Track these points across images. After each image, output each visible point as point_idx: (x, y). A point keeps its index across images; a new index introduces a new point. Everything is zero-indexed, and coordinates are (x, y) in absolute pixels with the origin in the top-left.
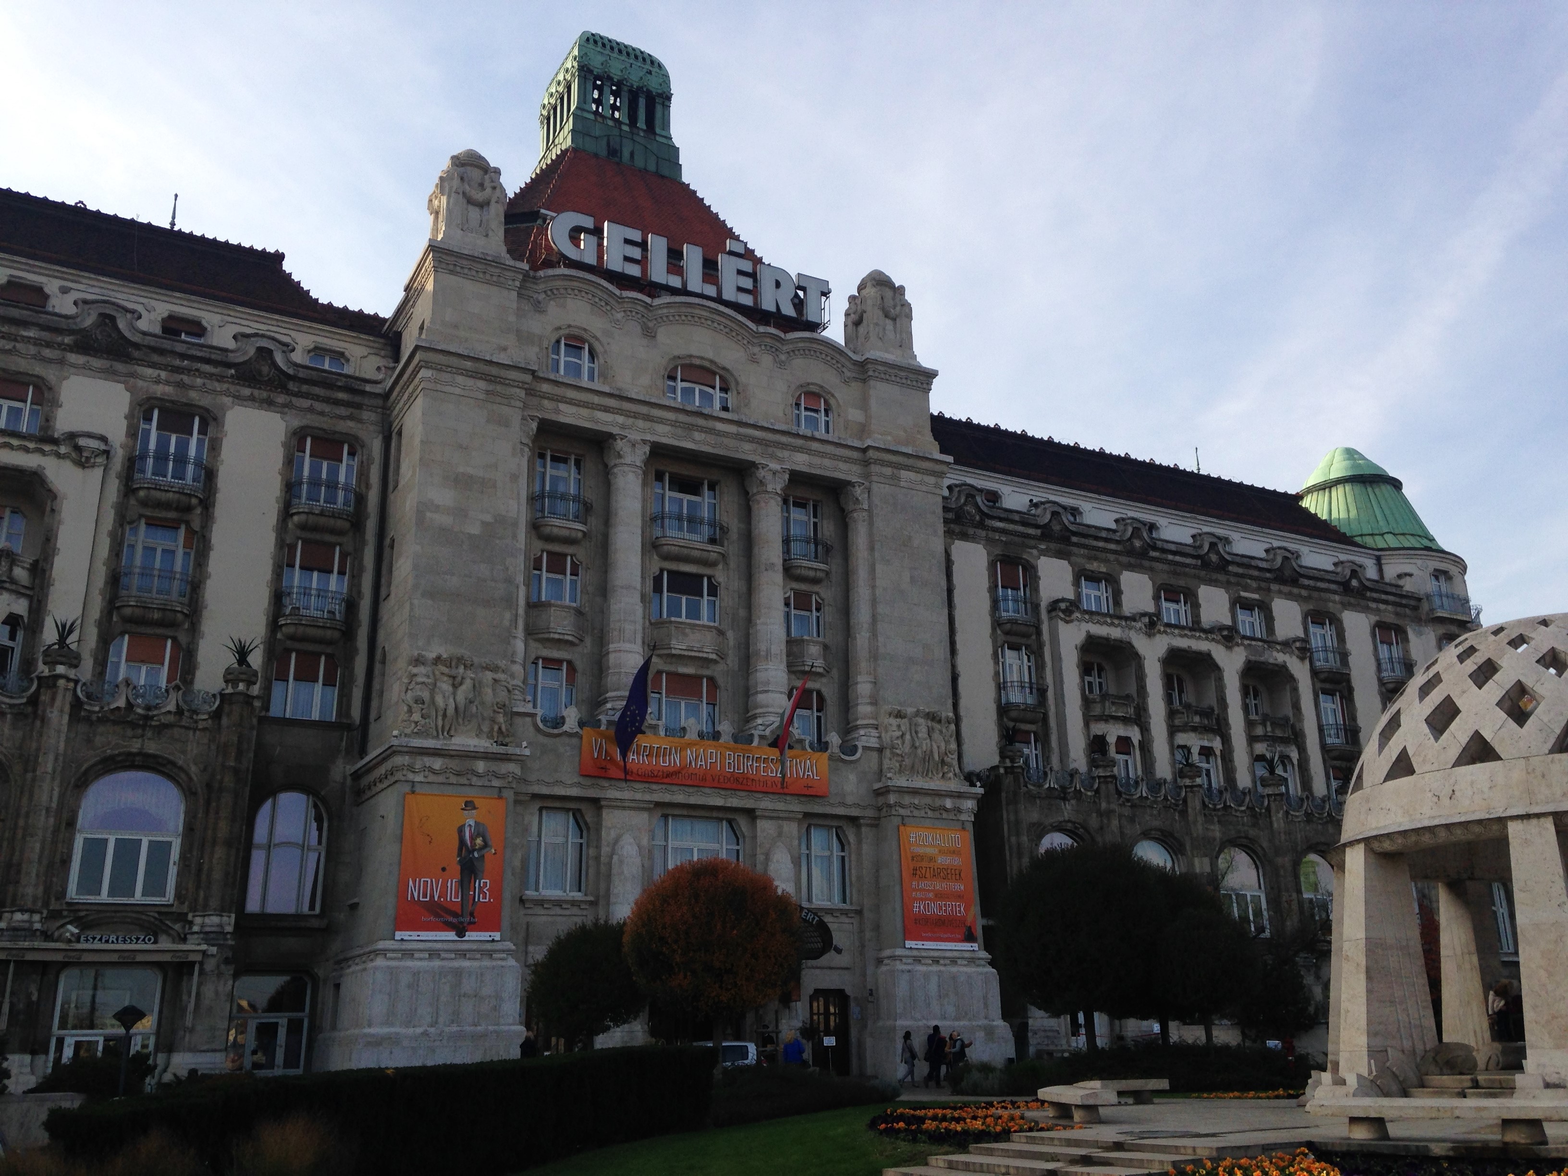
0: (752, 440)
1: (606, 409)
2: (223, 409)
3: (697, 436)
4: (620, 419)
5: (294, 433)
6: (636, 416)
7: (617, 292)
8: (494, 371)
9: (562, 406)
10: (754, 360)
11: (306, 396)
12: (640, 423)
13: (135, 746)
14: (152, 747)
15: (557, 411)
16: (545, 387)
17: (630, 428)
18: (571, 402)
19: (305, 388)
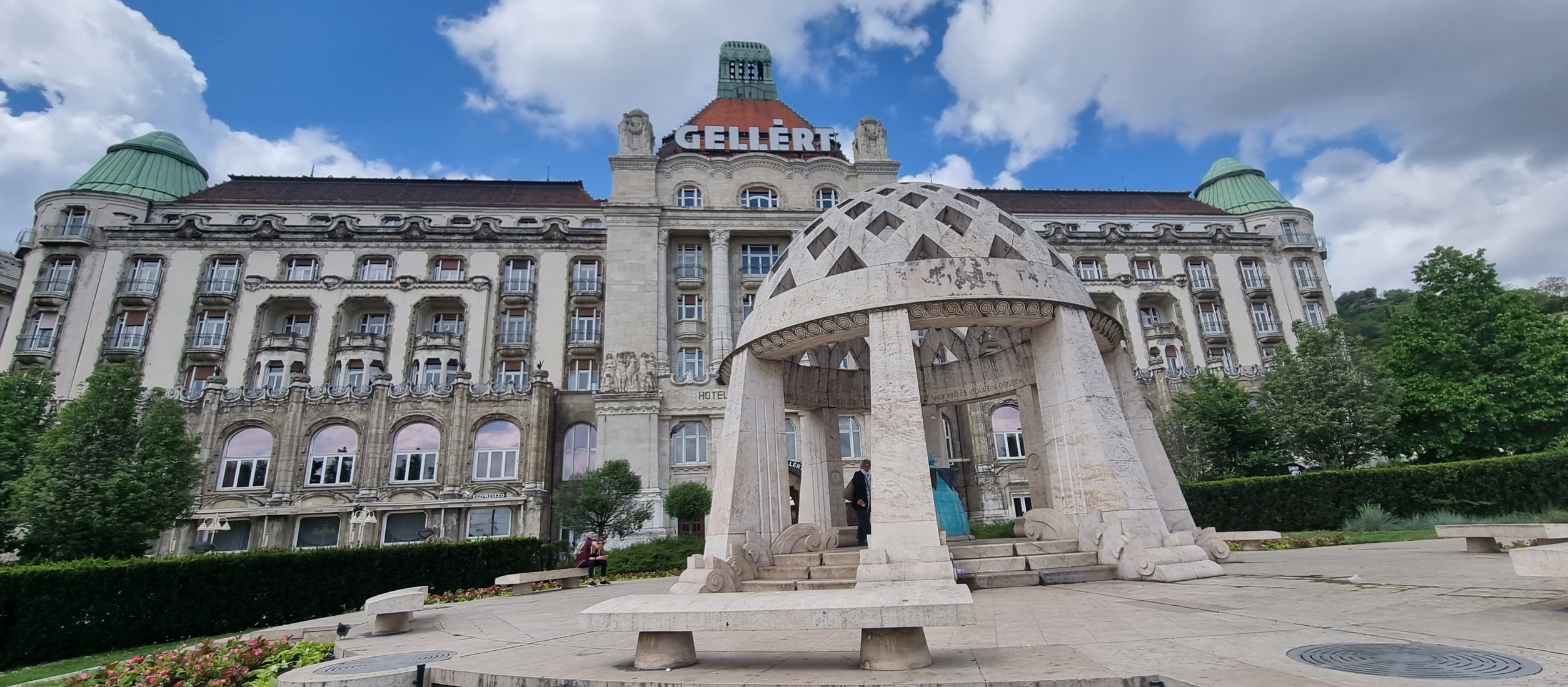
0: (789, 219)
1: (704, 218)
2: (539, 255)
3: (756, 223)
4: (712, 222)
5: (572, 260)
6: (721, 219)
7: (708, 159)
8: (641, 211)
9: (680, 222)
10: (790, 177)
11: (576, 242)
12: (723, 222)
13: (494, 410)
14: (502, 410)
15: (678, 224)
16: (669, 214)
17: (718, 225)
18: (684, 218)
19: (574, 238)
